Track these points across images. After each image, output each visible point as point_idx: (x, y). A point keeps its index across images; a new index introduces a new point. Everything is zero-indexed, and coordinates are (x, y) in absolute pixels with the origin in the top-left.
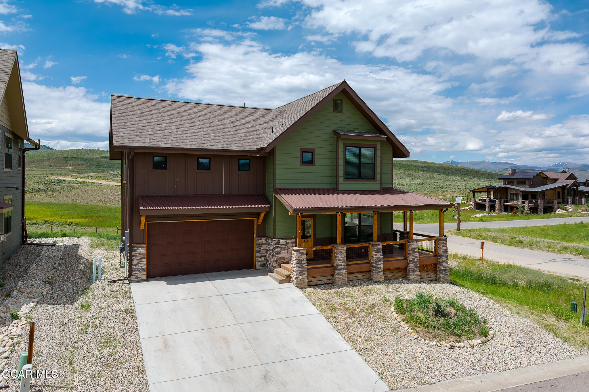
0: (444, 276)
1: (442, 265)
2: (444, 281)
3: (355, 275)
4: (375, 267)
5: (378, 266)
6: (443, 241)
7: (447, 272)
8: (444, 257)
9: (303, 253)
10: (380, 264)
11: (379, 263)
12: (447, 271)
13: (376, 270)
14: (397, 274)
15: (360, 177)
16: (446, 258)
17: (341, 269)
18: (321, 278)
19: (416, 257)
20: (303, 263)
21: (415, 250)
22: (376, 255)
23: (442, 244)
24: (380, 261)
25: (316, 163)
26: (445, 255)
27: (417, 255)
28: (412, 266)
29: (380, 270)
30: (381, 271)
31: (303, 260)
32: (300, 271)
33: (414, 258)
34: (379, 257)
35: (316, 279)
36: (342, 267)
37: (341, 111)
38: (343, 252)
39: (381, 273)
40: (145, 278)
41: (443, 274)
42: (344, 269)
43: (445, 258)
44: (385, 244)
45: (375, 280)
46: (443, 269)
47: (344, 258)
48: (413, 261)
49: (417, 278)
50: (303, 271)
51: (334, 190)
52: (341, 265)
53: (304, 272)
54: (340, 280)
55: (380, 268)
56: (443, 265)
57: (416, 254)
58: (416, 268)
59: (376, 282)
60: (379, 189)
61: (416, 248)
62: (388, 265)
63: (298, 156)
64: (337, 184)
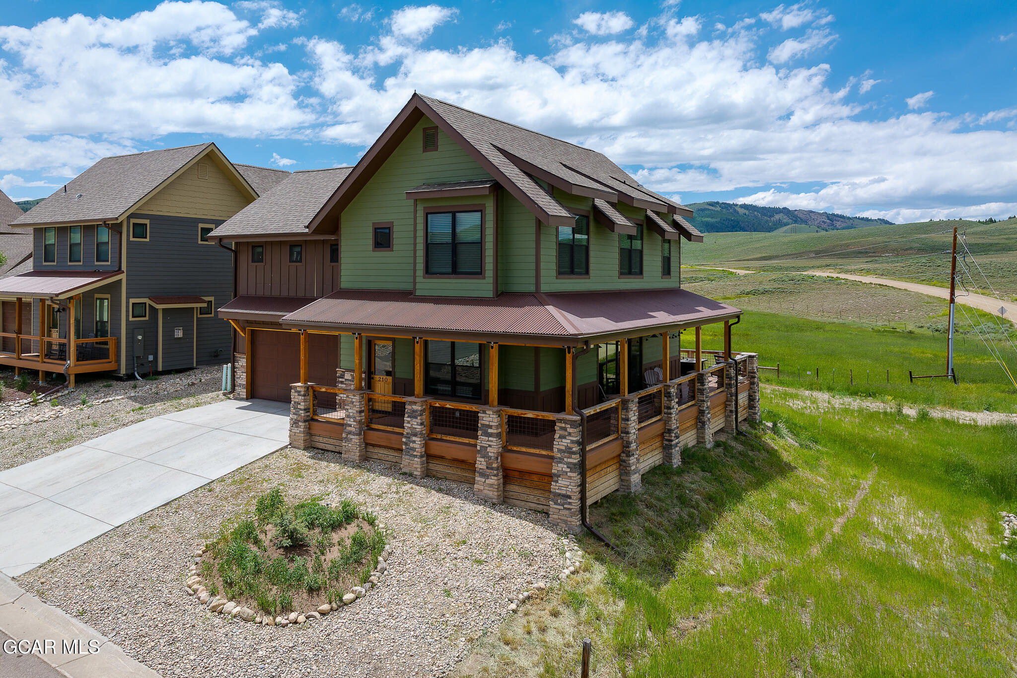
0: (560, 509)
1: (557, 482)
2: (559, 521)
3: (382, 451)
4: (406, 444)
5: (411, 445)
6: (563, 425)
7: (570, 503)
8: (564, 464)
9: (299, 392)
10: (414, 442)
11: (414, 438)
12: (569, 500)
13: (408, 453)
14: (459, 472)
15: (455, 271)
16: (568, 467)
17: (350, 433)
18: (331, 441)
19: (490, 446)
20: (299, 409)
21: (490, 431)
22: (409, 422)
23: (562, 432)
24: (415, 435)
25: (394, 248)
26: (565, 459)
27: (492, 441)
28: (481, 464)
29: (415, 453)
30: (415, 456)
31: (300, 404)
32: (296, 420)
33: (487, 447)
34: (414, 426)
35: (325, 440)
36: (353, 429)
37: (436, 148)
38: (354, 403)
39: (416, 459)
40: (245, 397)
41: (559, 504)
42: (354, 434)
43: (565, 466)
44: (437, 405)
45: (404, 470)
46: (557, 491)
47: (355, 415)
48: (484, 451)
49: (490, 494)
50: (299, 421)
51: (406, 296)
52: (350, 426)
53: (300, 424)
54: (347, 451)
55: (414, 449)
56: (559, 482)
57: (490, 439)
58: (489, 471)
59: (404, 474)
60: (490, 294)
61: (491, 427)
62: (437, 448)
63: (370, 236)
64: (415, 283)
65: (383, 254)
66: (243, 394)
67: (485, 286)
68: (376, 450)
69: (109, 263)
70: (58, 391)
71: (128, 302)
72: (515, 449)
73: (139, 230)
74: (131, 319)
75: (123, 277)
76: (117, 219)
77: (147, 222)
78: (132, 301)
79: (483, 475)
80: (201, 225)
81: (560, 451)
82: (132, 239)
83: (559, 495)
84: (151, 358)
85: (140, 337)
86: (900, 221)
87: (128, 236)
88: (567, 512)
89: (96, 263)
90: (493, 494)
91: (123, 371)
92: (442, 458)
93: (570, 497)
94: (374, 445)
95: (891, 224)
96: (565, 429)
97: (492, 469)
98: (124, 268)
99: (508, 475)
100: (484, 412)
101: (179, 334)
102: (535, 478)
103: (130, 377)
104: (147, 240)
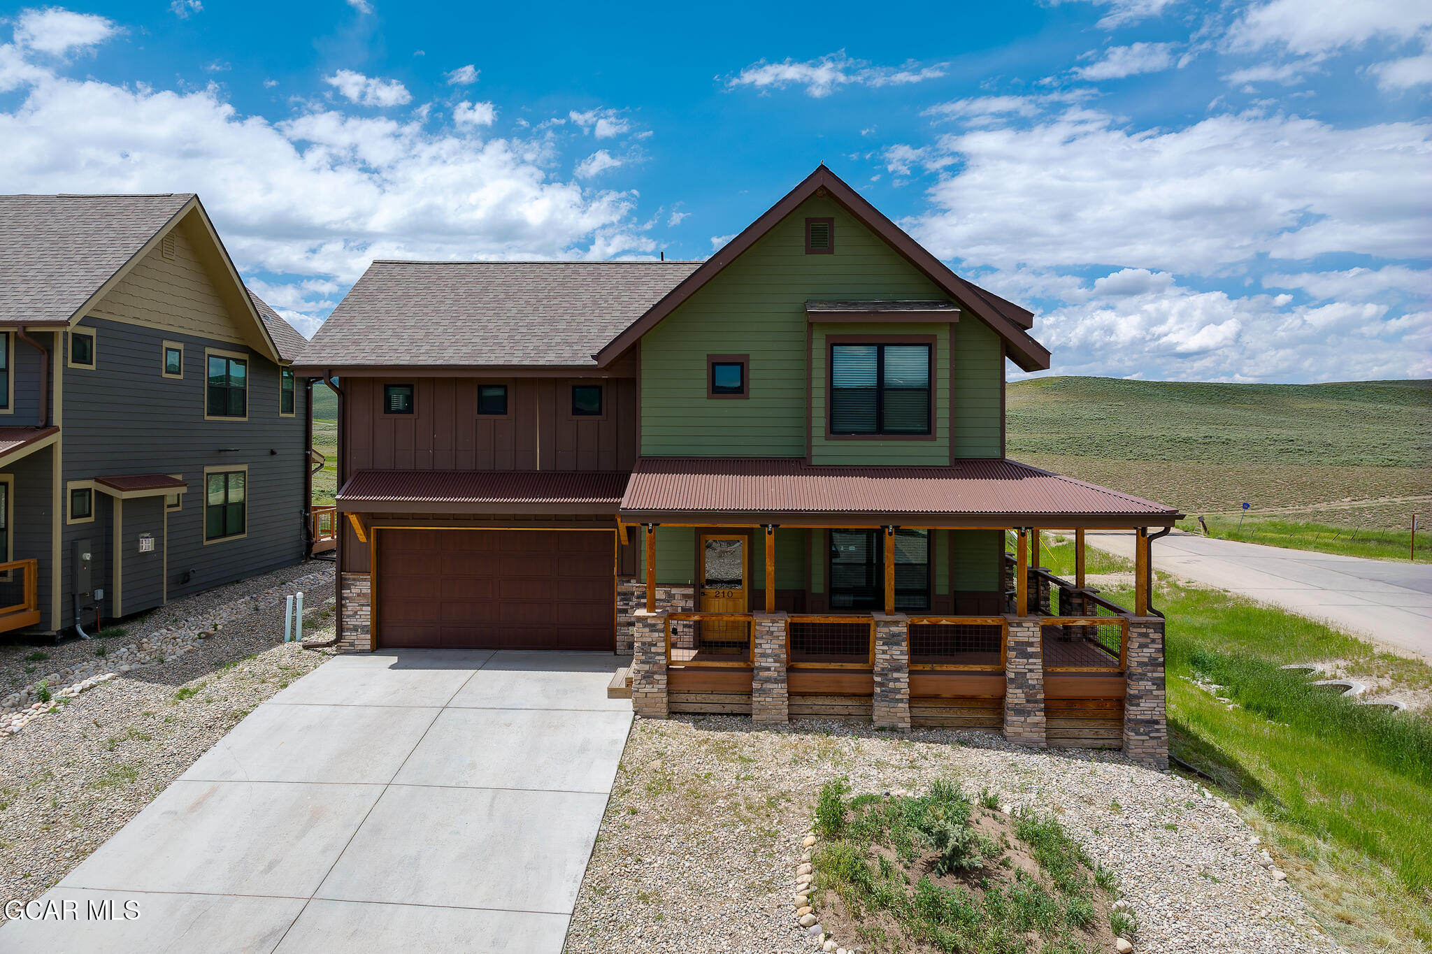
0: (1143, 741)
1: (1138, 705)
2: (1143, 755)
3: (820, 701)
4: (881, 685)
5: (891, 685)
6: (1144, 630)
7: (1158, 731)
8: (1147, 680)
9: (654, 625)
10: (897, 680)
11: (896, 675)
12: (1156, 727)
13: (884, 696)
14: (966, 714)
15: (883, 429)
16: (1153, 684)
17: (768, 680)
19: (1031, 671)
20: (654, 653)
21: (1030, 650)
22: (884, 652)
23: (1142, 640)
24: (898, 670)
25: (752, 394)
26: (1149, 674)
27: (1035, 664)
28: (1015, 696)
29: (898, 697)
30: (901, 700)
31: (655, 645)
32: (647, 672)
33: (1026, 673)
34: (894, 657)
35: (699, 698)
36: (774, 674)
37: (830, 251)
38: (775, 634)
39: (900, 705)
40: (368, 647)
41: (1142, 734)
42: (776, 681)
43: (1150, 683)
44: (925, 622)
45: (878, 724)
46: (1138, 717)
47: (777, 652)
48: (1020, 680)
49: (1035, 736)
50: (655, 673)
52: (768, 669)
53: (657, 677)
54: (764, 709)
55: (898, 691)
56: (1141, 705)
57: (1030, 661)
58: (1031, 705)
59: (882, 729)
60: (946, 462)
61: (1031, 644)
62: (929, 684)
63: (703, 375)
64: (809, 447)
65: (730, 406)
66: (364, 643)
67: (935, 450)
68: (810, 701)
71: (64, 489)
72: (1058, 670)
73: (81, 348)
74: (70, 522)
75: (56, 439)
76: (66, 323)
77: (93, 332)
78: (72, 485)
79: (1020, 711)
80: (166, 344)
81: (1141, 664)
82: (71, 365)
83: (1142, 721)
84: (100, 594)
85: (87, 556)
87: (65, 358)
88: (1154, 743)
90: (1039, 736)
91: (57, 624)
92: (936, 697)
93: (1157, 722)
94: (803, 695)
96: (1146, 635)
97: (1036, 702)
98: (57, 419)
99: (1058, 706)
100: (1019, 625)
101: (147, 545)
102: (1091, 705)
103: (69, 635)
104: (93, 367)
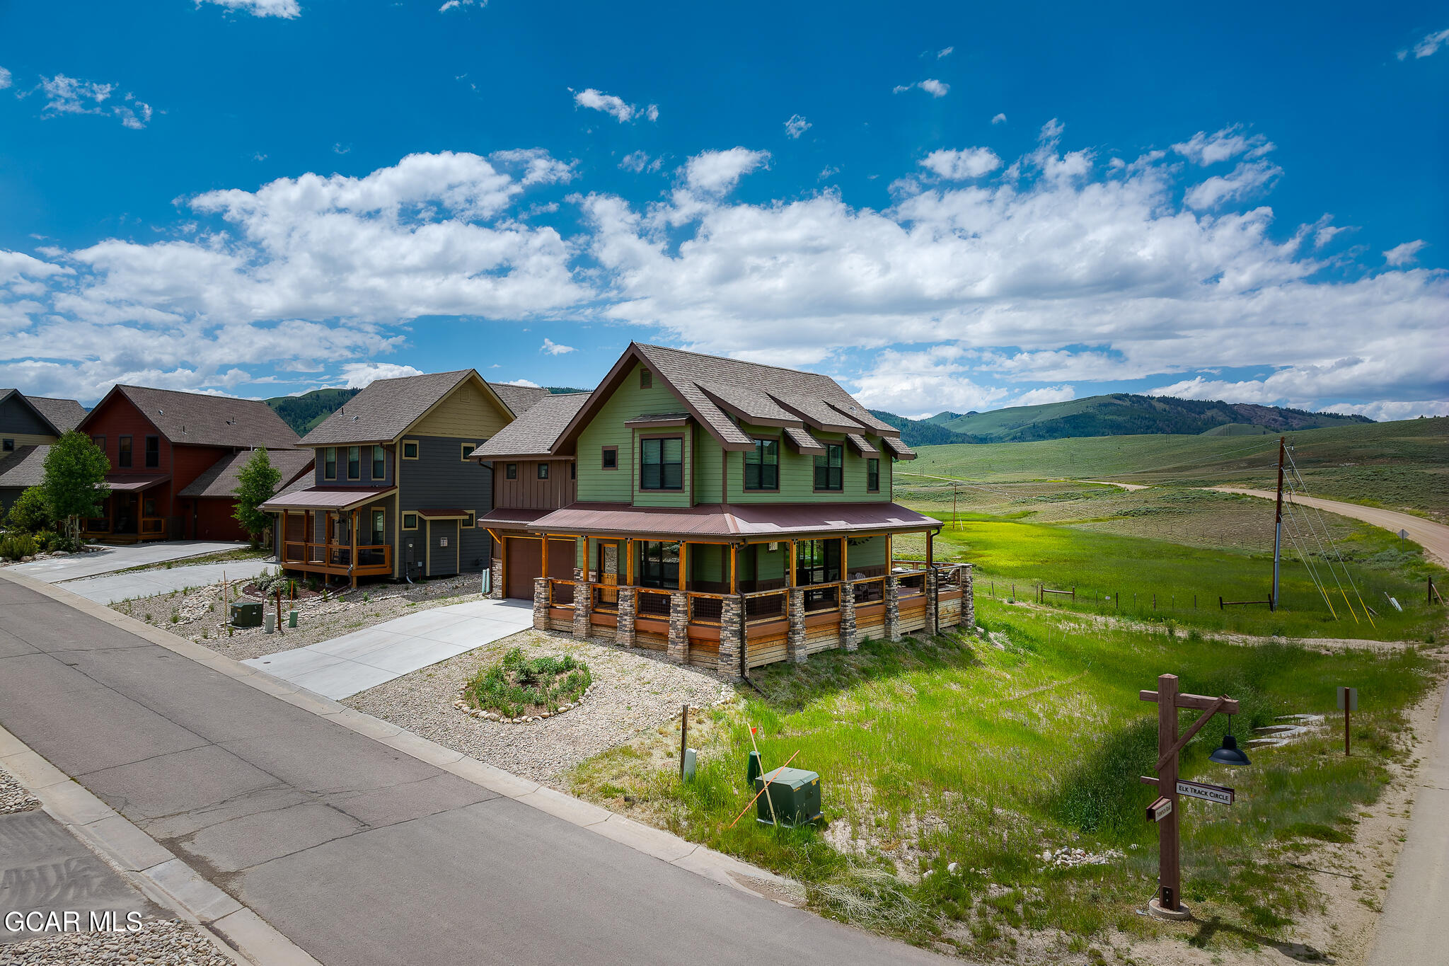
0: (725, 665)
1: (723, 645)
4: (620, 622)
5: (624, 623)
6: (728, 602)
7: (732, 660)
8: (729, 631)
9: (541, 585)
10: (625, 620)
11: (625, 617)
12: (731, 658)
13: (621, 629)
15: (663, 486)
17: (579, 615)
18: (566, 623)
19: (678, 620)
21: (678, 609)
22: (622, 605)
24: (627, 615)
25: (617, 467)
26: (730, 628)
27: (680, 617)
28: (672, 634)
29: (626, 629)
30: (626, 631)
31: (542, 594)
32: (539, 607)
33: (676, 621)
34: (626, 608)
35: (561, 623)
36: (582, 613)
37: (651, 387)
38: (583, 592)
39: (627, 633)
40: (501, 597)
41: (725, 662)
42: (582, 616)
43: (730, 633)
44: (643, 591)
45: (617, 643)
46: (723, 651)
48: (674, 625)
50: (541, 607)
51: (626, 506)
52: (579, 610)
53: (542, 610)
54: (577, 630)
55: (625, 626)
56: (725, 645)
57: (679, 615)
58: (677, 639)
59: (618, 645)
60: (688, 505)
61: (679, 606)
62: (643, 625)
63: (600, 457)
64: (633, 496)
65: (610, 472)
66: (500, 594)
67: (684, 499)
68: (599, 629)
69: (384, 479)
70: (342, 591)
71: (400, 514)
72: (696, 622)
73: (410, 450)
74: (403, 529)
75: (396, 491)
76: (392, 440)
77: (417, 442)
78: (404, 513)
79: (673, 643)
80: (463, 445)
81: (725, 621)
82: (404, 458)
83: (725, 654)
84: (420, 564)
85: (411, 546)
86: (1382, 418)
87: (401, 455)
88: (729, 667)
89: (373, 480)
90: (679, 657)
91: (397, 575)
92: (647, 632)
93: (731, 656)
94: (597, 625)
95: (1371, 421)
96: (728, 605)
97: (679, 638)
98: (397, 483)
99: (693, 643)
100: (675, 595)
101: (444, 543)
102: (710, 644)
103: (402, 581)
104: (417, 458)
